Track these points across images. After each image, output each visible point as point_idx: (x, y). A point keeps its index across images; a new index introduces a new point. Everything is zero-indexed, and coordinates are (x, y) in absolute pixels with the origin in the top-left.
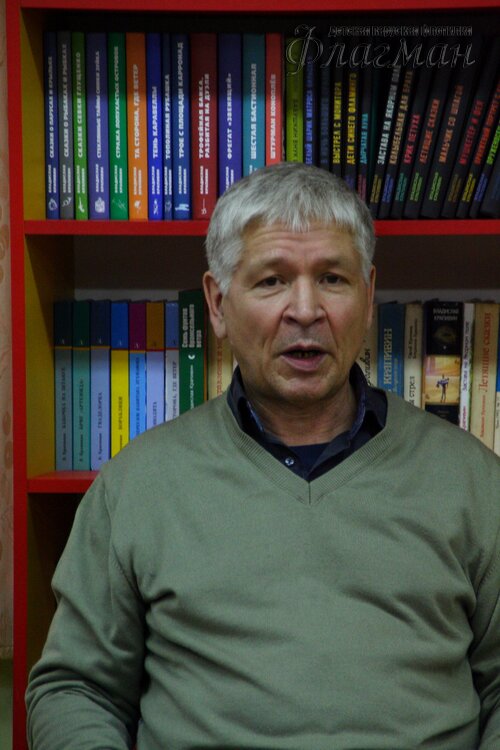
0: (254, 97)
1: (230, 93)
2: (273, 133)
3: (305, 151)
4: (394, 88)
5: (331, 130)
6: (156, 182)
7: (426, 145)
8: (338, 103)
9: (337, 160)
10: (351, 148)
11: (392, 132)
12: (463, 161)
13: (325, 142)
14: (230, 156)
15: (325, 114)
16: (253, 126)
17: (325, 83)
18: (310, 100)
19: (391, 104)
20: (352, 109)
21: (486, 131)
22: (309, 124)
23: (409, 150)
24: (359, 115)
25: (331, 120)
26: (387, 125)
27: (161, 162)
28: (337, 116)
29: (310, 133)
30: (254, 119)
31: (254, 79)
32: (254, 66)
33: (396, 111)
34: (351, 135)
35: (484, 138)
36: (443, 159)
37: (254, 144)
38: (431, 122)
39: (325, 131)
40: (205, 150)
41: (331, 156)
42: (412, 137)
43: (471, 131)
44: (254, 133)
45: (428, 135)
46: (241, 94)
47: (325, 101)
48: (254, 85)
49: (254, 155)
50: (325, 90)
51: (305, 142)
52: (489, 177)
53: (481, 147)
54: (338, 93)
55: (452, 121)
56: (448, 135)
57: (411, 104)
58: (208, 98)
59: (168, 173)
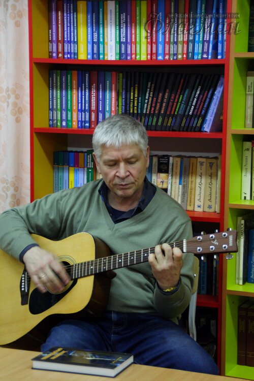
0: (108, 91)
1: (101, 90)
2: (113, 102)
3: (122, 108)
4: (148, 89)
5: (130, 102)
6: (80, 116)
7: (157, 108)
8: (132, 94)
9: (131, 112)
10: (135, 108)
11: (148, 103)
12: (168, 113)
13: (128, 105)
14: (101, 109)
15: (128, 97)
16: (108, 100)
17: (129, 87)
18: (124, 92)
19: (147, 95)
20: (136, 96)
21: (175, 104)
22: (124, 100)
23: (153, 109)
24: (138, 98)
25: (130, 99)
26: (146, 101)
27: (81, 111)
28: (132, 98)
29: (124, 103)
30: (108, 98)
31: (108, 85)
32: (108, 82)
33: (149, 96)
34: (136, 104)
35: (174, 106)
36: (162, 112)
37: (108, 106)
38: (159, 100)
39: (128, 103)
40: (93, 107)
41: (130, 110)
42: (153, 105)
43: (171, 104)
44: (108, 102)
45: (158, 105)
46: (104, 90)
47: (129, 93)
48: (108, 87)
49: (108, 109)
50: (129, 90)
51: (122, 106)
52: (176, 118)
53: (174, 109)
54: (132, 90)
55: (165, 100)
56: (164, 105)
57: (153, 94)
58: (94, 91)
59: (83, 114)
